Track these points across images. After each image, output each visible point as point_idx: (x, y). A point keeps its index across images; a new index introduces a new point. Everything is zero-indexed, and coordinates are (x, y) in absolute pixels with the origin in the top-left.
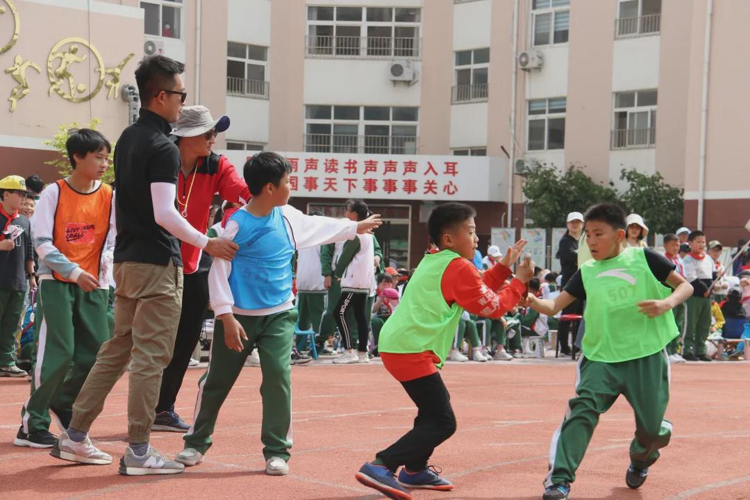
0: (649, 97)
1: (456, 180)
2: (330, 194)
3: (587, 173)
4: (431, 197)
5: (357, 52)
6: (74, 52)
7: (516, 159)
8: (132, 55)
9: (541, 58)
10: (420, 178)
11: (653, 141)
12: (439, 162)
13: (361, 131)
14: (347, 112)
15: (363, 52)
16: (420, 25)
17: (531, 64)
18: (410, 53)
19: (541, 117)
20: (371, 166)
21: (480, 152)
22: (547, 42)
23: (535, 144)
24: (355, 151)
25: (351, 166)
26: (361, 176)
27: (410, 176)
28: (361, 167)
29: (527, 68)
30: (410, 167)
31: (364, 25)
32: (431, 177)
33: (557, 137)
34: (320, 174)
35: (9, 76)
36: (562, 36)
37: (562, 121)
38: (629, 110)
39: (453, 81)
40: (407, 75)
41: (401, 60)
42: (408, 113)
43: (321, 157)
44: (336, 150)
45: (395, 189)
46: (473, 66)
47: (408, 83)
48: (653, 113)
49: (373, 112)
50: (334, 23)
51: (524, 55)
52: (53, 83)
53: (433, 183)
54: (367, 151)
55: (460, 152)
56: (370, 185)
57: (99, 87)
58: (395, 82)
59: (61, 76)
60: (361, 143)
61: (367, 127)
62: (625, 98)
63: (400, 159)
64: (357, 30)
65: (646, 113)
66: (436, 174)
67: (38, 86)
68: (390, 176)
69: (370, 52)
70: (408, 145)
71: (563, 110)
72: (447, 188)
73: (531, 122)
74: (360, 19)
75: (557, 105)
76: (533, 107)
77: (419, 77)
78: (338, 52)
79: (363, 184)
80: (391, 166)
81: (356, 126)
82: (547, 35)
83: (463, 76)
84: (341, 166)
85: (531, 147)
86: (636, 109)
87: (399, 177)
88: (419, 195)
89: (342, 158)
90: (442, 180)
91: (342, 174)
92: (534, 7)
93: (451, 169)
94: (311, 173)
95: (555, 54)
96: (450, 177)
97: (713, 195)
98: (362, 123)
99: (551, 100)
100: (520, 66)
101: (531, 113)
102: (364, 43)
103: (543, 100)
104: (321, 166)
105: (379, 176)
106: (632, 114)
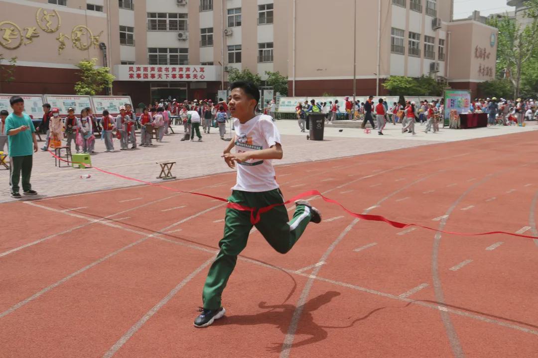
0: (270, 45)
1: (204, 74)
2: (160, 80)
3: (250, 71)
4: (195, 80)
5: (165, 29)
6: (81, 31)
7: (225, 66)
8: (102, 32)
9: (232, 31)
10: (191, 73)
11: (272, 60)
12: (198, 67)
13: (168, 57)
14: (164, 50)
15: (168, 29)
16: (188, 20)
17: (229, 33)
18: (183, 29)
19: (233, 51)
20: (174, 69)
21: (211, 64)
22: (233, 26)
23: (231, 61)
24: (166, 64)
25: (167, 69)
26: (170, 73)
27: (188, 73)
28: (170, 70)
29: (227, 34)
30: (188, 69)
31: (168, 19)
32: (195, 73)
33: (239, 60)
34: (156, 72)
35: (57, 41)
36: (239, 24)
37: (240, 53)
38: (263, 49)
39: (200, 39)
40: (184, 37)
41: (181, 32)
42: (185, 50)
43: (156, 67)
44: (160, 64)
45: (183, 77)
46: (207, 34)
47: (184, 40)
48: (272, 50)
49: (172, 50)
50: (157, 19)
51: (226, 30)
52: (74, 43)
53: (196, 75)
54: (171, 64)
55: (204, 64)
56: (174, 76)
57: (91, 45)
58: (179, 40)
59: (76, 40)
60: (168, 61)
61: (171, 56)
62: (262, 45)
63: (184, 67)
64: (165, 21)
65: (269, 50)
66: (197, 72)
67: (69, 44)
68: (181, 73)
69: (170, 29)
70: (185, 62)
71: (240, 49)
72: (201, 77)
73: (229, 53)
74: (166, 17)
75: (239, 47)
76: (230, 48)
77: (188, 38)
78: (159, 29)
79: (171, 76)
80: (181, 69)
81: (166, 55)
82: (233, 23)
83: (204, 37)
84: (163, 70)
85: (229, 62)
86: (266, 49)
87: (184, 73)
88: (191, 79)
89: (164, 67)
90: (199, 74)
91: (164, 72)
92: (228, 14)
93: (202, 70)
94: (153, 72)
95: (237, 30)
96: (202, 73)
97: (298, 79)
98: (168, 54)
99: (236, 46)
100: (224, 34)
101: (229, 50)
102: (168, 26)
103: (233, 46)
104: (156, 70)
105: (177, 73)
106: (265, 51)
